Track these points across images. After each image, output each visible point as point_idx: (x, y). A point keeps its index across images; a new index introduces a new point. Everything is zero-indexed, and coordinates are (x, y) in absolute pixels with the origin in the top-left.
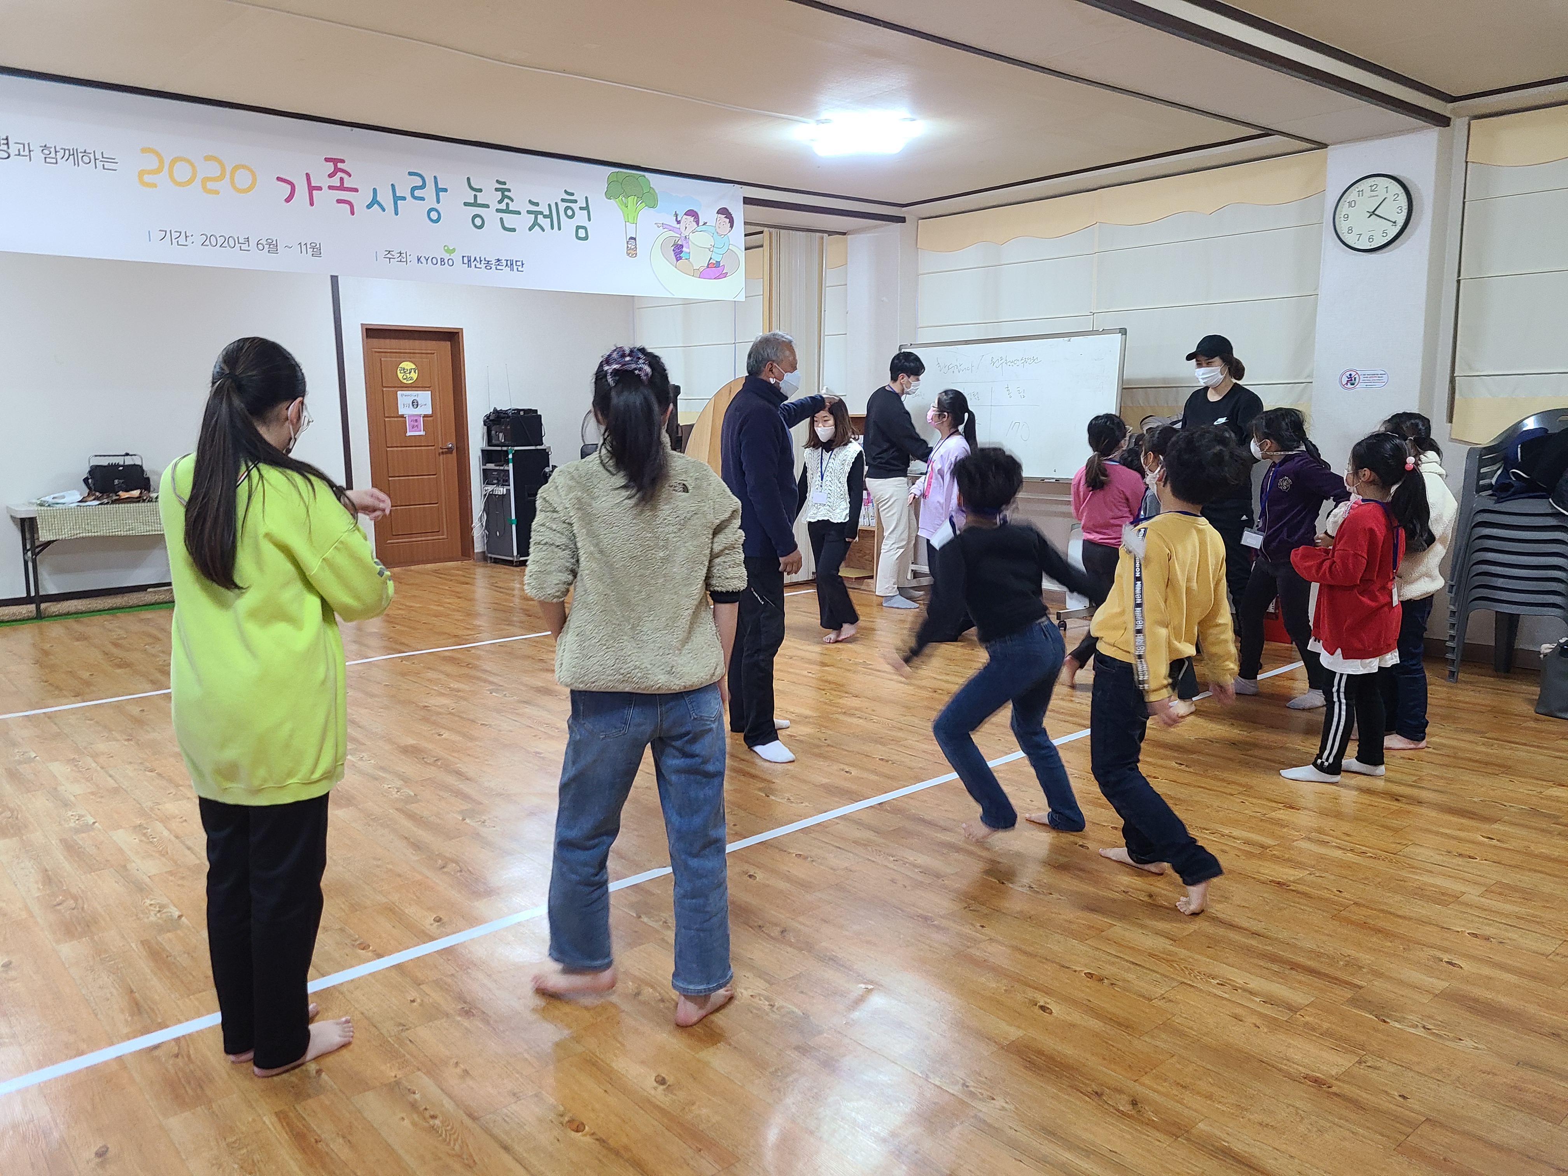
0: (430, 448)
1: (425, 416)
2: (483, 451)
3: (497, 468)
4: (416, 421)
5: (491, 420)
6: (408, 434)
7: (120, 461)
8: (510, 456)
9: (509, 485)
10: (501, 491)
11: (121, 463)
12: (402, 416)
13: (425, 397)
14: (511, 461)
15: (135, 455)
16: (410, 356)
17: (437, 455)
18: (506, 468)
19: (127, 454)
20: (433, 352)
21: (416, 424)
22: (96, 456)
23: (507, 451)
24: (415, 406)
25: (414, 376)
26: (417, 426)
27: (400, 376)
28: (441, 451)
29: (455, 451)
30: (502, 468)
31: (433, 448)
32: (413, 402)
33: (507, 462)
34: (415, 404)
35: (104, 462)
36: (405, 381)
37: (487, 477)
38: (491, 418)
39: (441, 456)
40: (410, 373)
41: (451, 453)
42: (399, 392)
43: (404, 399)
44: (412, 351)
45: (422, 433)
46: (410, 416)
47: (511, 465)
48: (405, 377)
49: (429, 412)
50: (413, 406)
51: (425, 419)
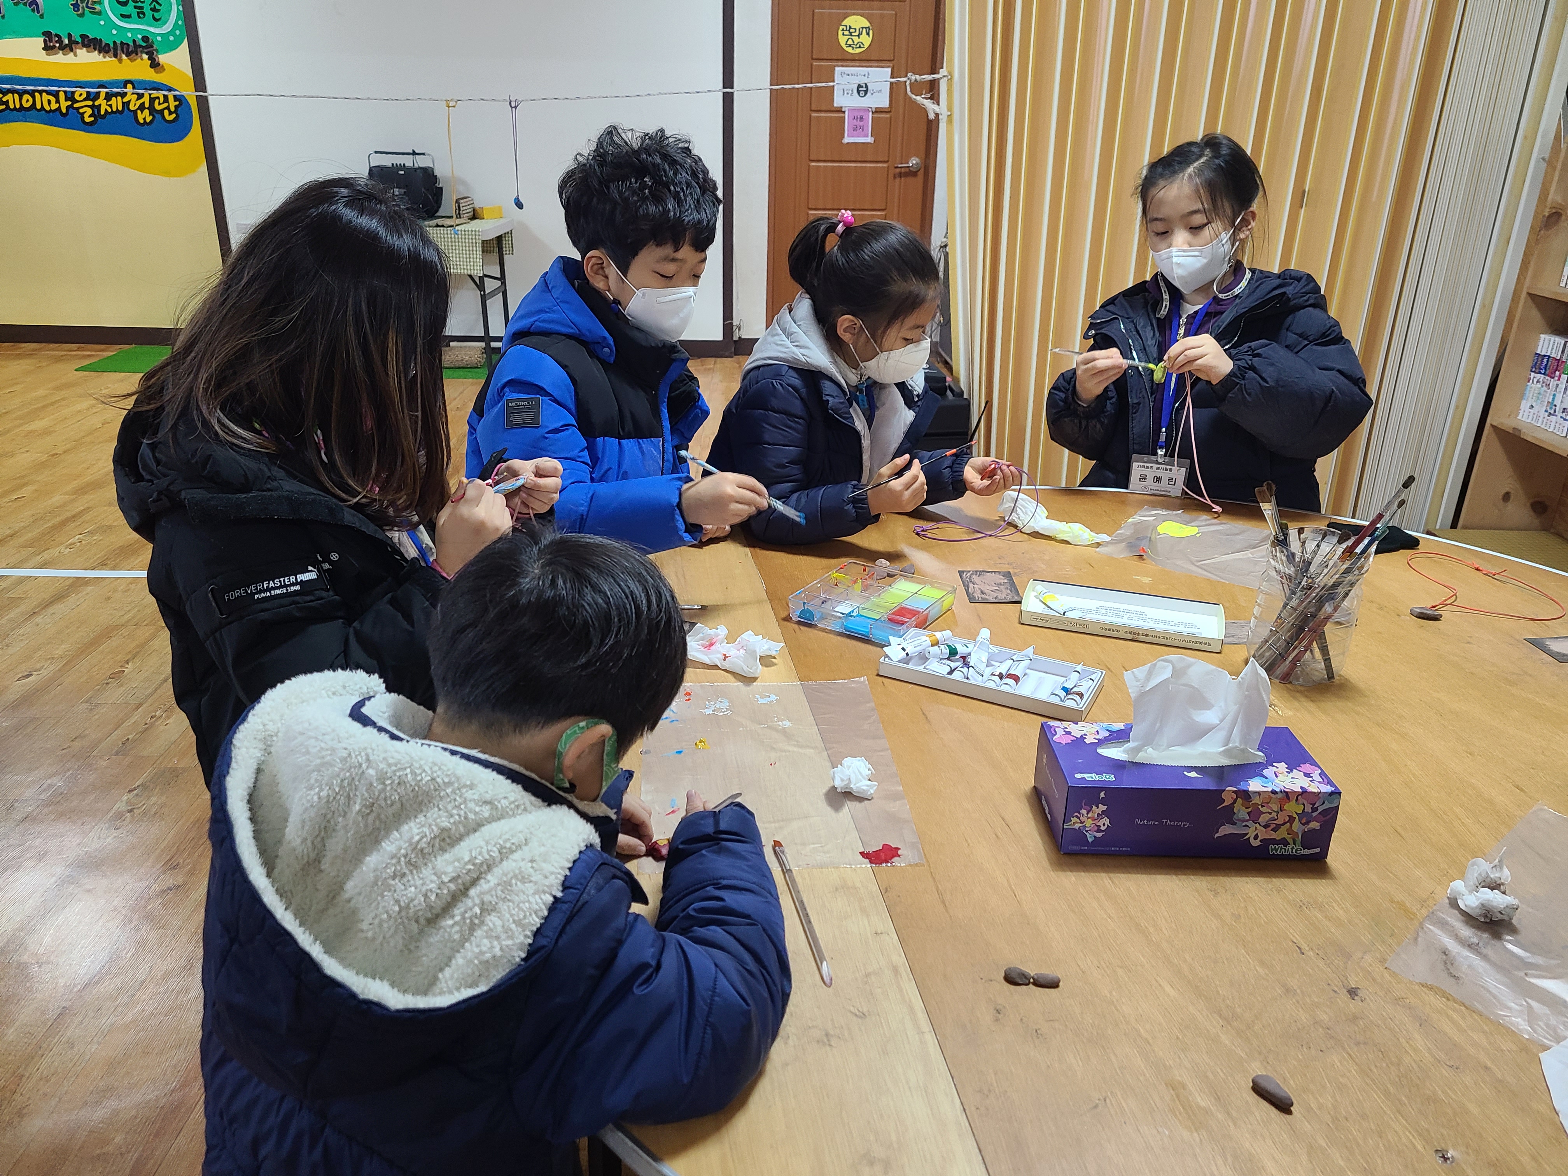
0: (880, 164)
1: (878, 111)
4: (861, 118)
6: (846, 140)
7: (404, 161)
12: (840, 110)
13: (881, 78)
15: (427, 154)
17: (891, 177)
19: (412, 152)
21: (861, 124)
22: (380, 152)
24: (862, 93)
25: (866, 40)
26: (862, 128)
27: (843, 40)
28: (896, 170)
29: (919, 172)
31: (884, 166)
32: (859, 86)
34: (863, 90)
35: (388, 161)
36: (850, 50)
39: (898, 180)
40: (858, 36)
41: (912, 174)
42: (837, 69)
43: (845, 81)
45: (870, 139)
46: (852, 110)
48: (850, 42)
49: (885, 103)
50: (859, 93)
51: (875, 115)
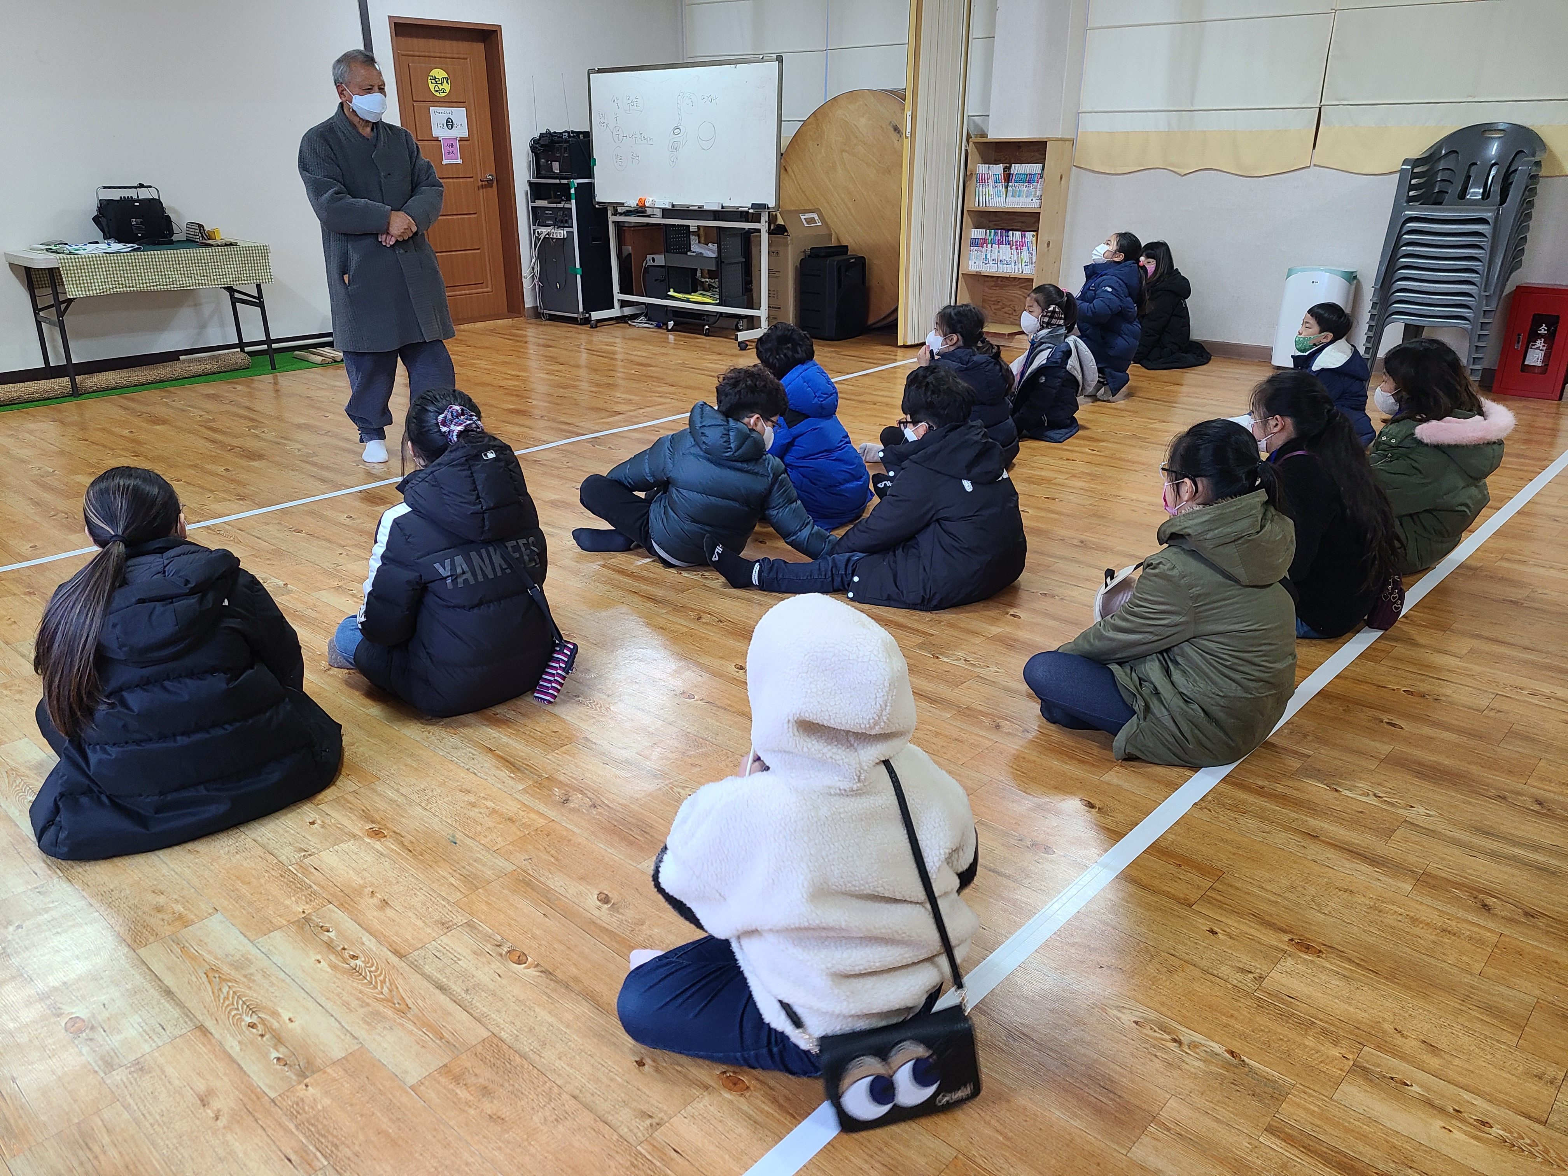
0: (468, 180)
1: (462, 140)
2: (531, 184)
3: (554, 205)
4: (452, 145)
5: (542, 146)
6: (444, 162)
7: (132, 194)
8: (573, 191)
9: (572, 227)
10: (561, 233)
11: (135, 197)
12: (437, 140)
13: (459, 115)
14: (573, 196)
15: (150, 187)
16: (440, 61)
17: (476, 189)
18: (567, 206)
19: (141, 186)
20: (465, 56)
21: (453, 149)
22: (105, 188)
23: (568, 184)
24: (450, 127)
25: (447, 87)
26: (453, 152)
27: (432, 86)
28: (480, 183)
29: (495, 184)
30: (559, 206)
31: (472, 180)
32: (447, 121)
33: (569, 200)
34: (450, 124)
35: (116, 195)
36: (437, 94)
37: (538, 217)
38: (542, 142)
39: (481, 191)
40: (441, 84)
41: (492, 187)
42: (431, 108)
43: (438, 115)
44: (442, 55)
45: (460, 161)
46: (445, 139)
47: (573, 201)
48: (437, 88)
49: (466, 134)
50: (447, 125)
51: (461, 143)
